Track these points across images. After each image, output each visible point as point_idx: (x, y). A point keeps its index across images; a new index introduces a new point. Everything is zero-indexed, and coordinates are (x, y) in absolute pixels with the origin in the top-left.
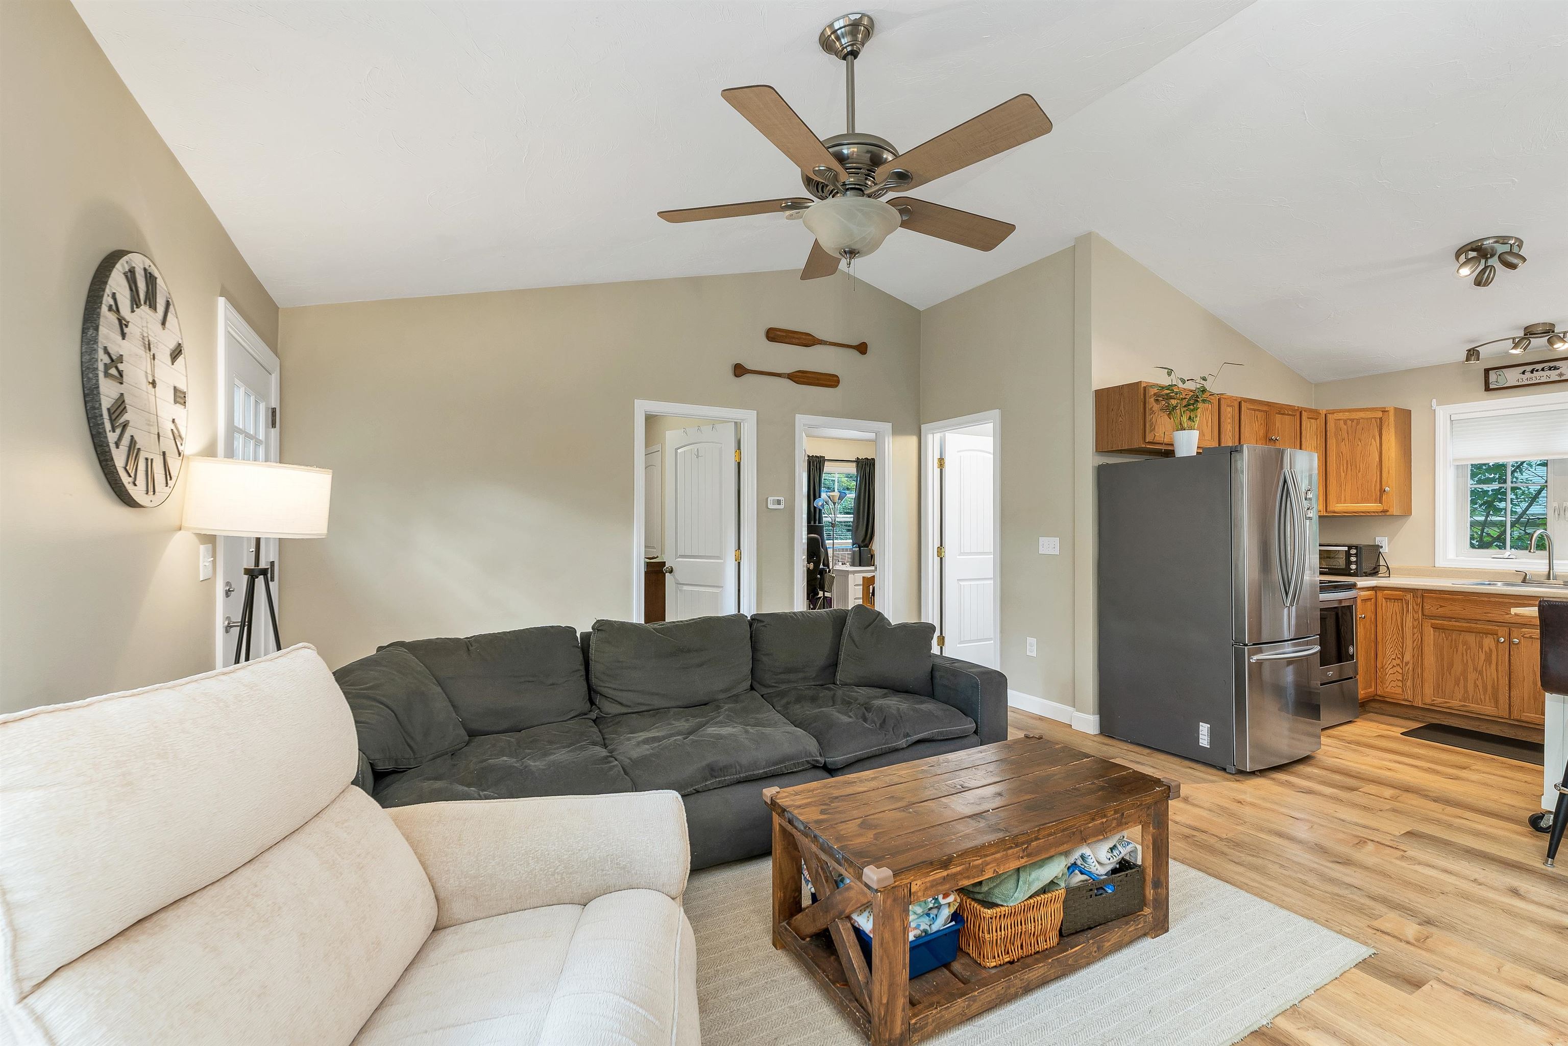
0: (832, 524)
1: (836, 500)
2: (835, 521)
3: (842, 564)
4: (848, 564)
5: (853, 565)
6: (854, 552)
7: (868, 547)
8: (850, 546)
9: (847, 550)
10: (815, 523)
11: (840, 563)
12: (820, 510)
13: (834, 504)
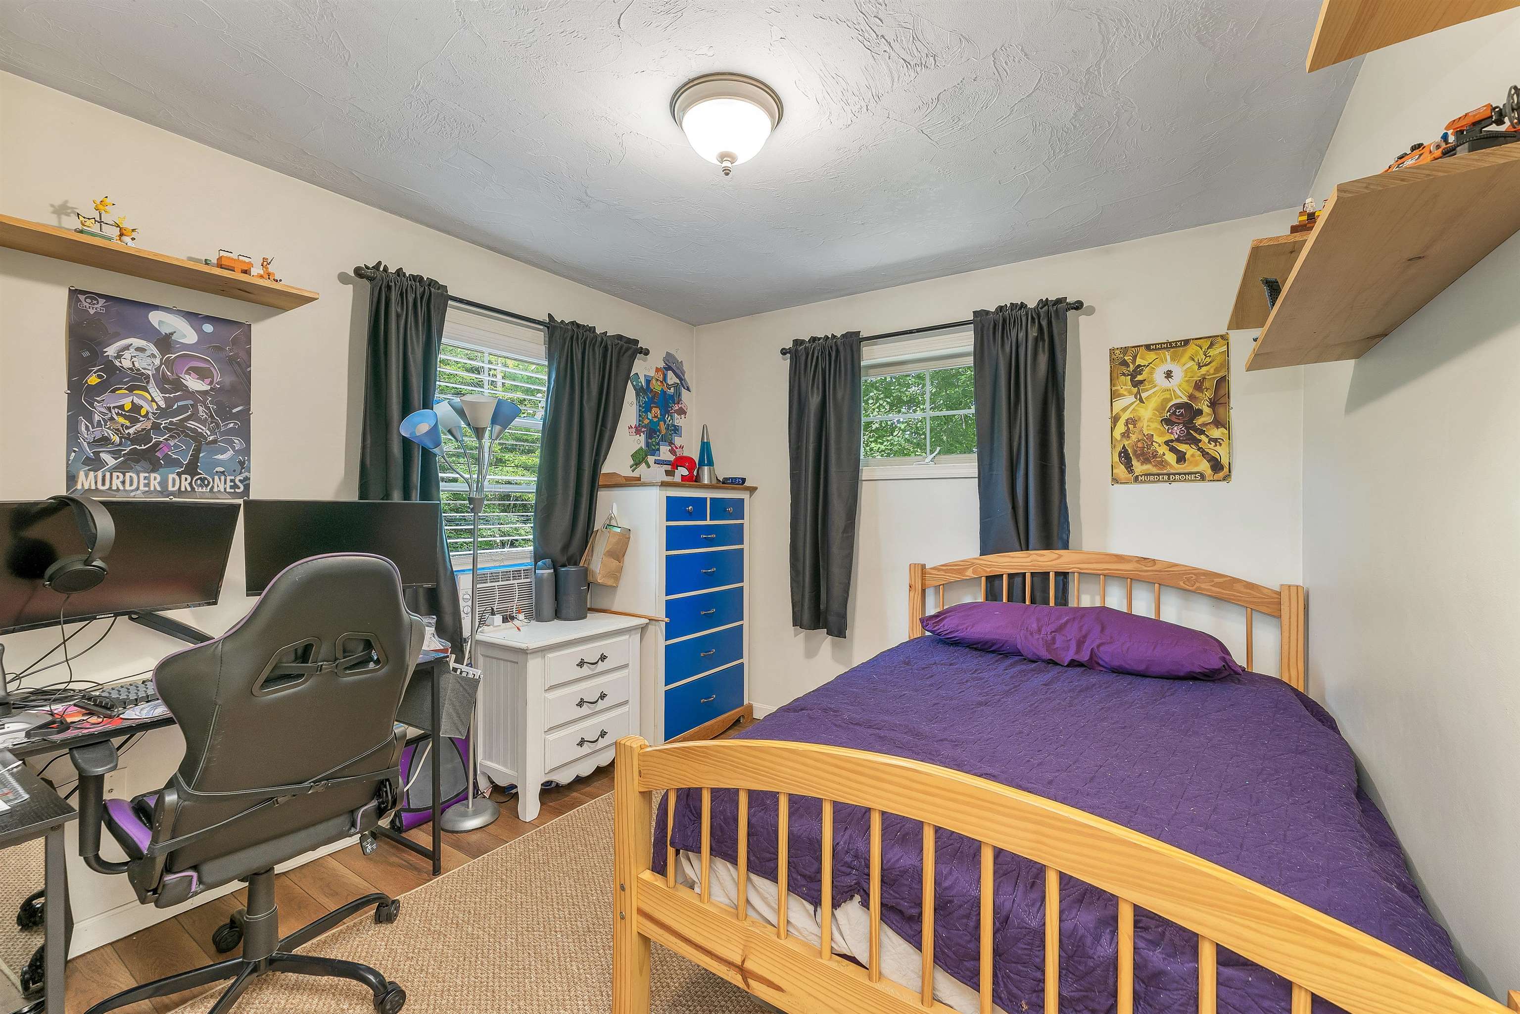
0: (471, 500)
1: (485, 419)
2: (480, 489)
3: (505, 620)
4: (521, 616)
5: (537, 615)
6: (539, 581)
7: (576, 564)
8: (529, 561)
9: (517, 574)
10: (407, 495)
11: (498, 618)
12: (427, 456)
13: (479, 432)
